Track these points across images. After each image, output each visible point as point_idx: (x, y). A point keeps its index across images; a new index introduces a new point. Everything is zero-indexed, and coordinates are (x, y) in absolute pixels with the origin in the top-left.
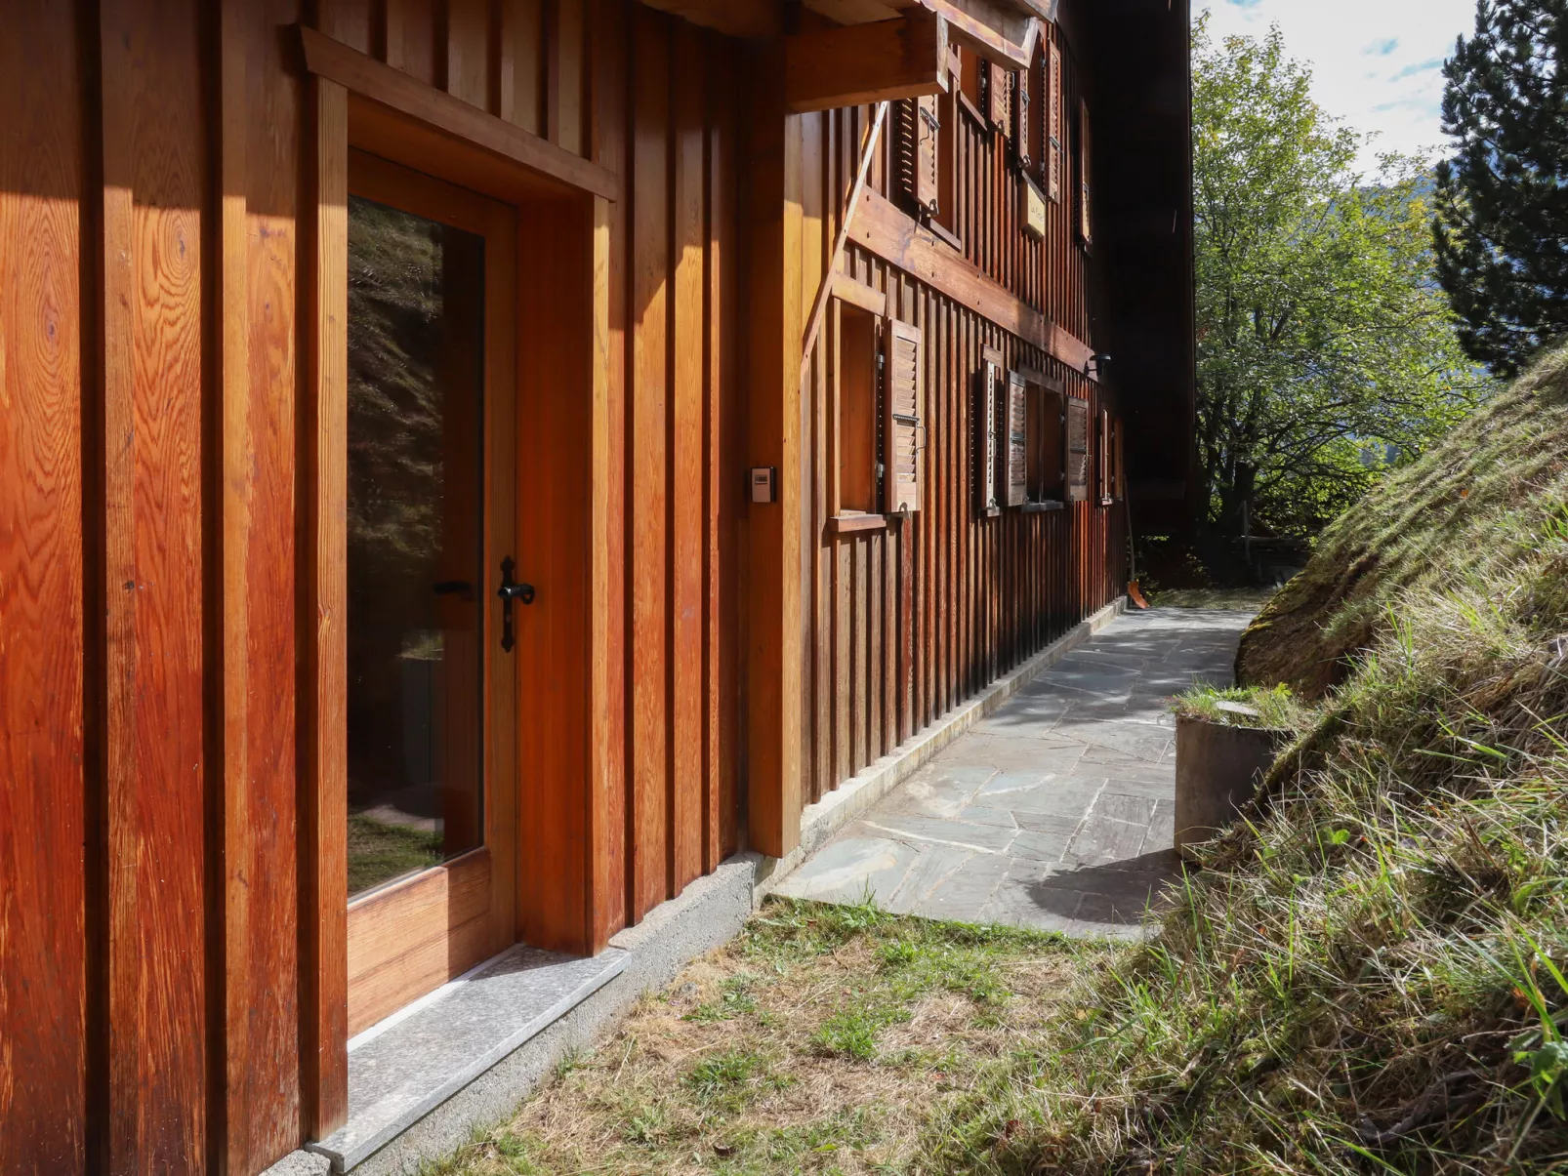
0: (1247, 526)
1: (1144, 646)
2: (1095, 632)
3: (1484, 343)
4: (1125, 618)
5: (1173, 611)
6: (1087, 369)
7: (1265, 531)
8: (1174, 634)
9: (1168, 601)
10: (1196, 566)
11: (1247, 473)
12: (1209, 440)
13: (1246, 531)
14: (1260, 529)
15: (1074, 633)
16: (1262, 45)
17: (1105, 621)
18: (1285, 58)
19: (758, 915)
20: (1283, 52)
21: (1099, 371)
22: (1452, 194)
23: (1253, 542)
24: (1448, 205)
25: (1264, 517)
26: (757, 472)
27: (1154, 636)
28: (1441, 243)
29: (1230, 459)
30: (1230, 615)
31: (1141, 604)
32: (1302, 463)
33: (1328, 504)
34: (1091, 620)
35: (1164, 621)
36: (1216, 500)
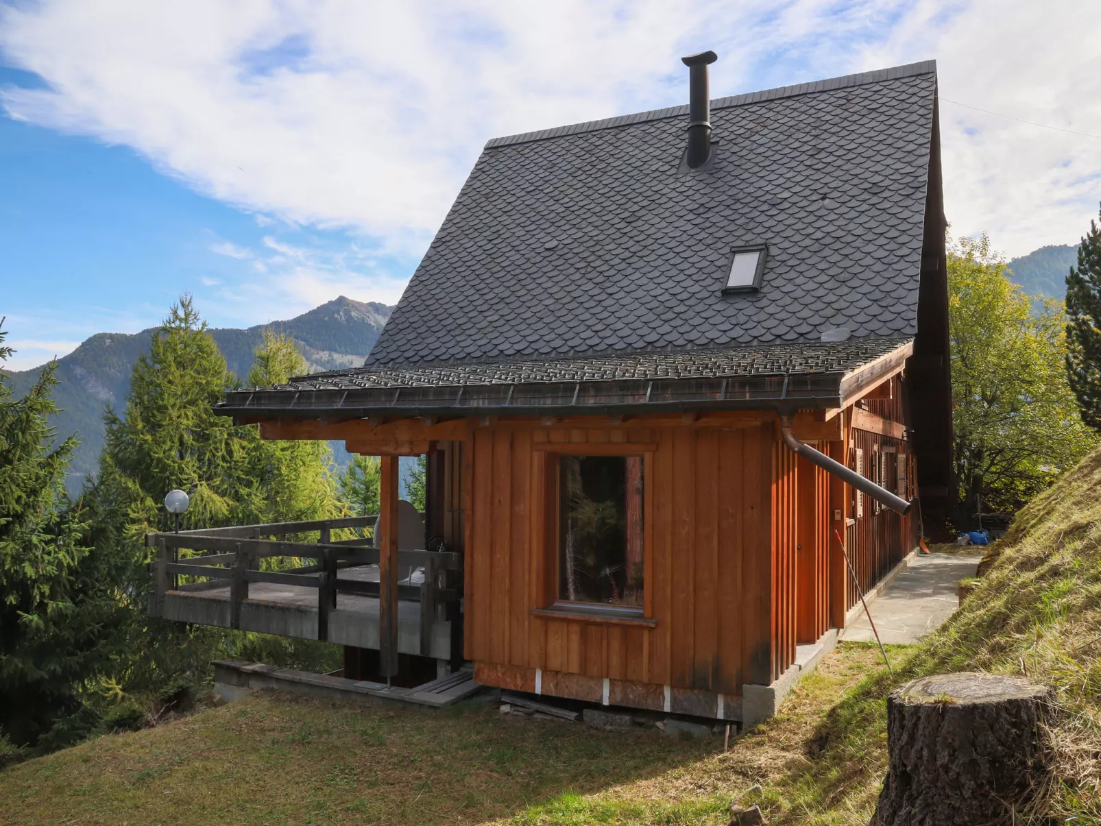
0: (979, 506)
1: (932, 571)
2: (909, 565)
3: (1092, 417)
4: (920, 558)
5: (942, 555)
6: (903, 437)
7: (991, 510)
8: (946, 566)
9: (939, 550)
10: (951, 529)
11: (978, 479)
12: (958, 459)
13: (979, 510)
14: (987, 509)
15: (901, 565)
16: (978, 241)
17: (912, 559)
18: (991, 250)
19: (837, 645)
20: (990, 247)
21: (908, 437)
22: (1073, 342)
23: (983, 517)
24: (1072, 347)
25: (988, 501)
26: (836, 511)
27: (936, 566)
28: (1069, 365)
29: (969, 470)
30: (972, 557)
31: (927, 551)
32: (1008, 471)
33: (1025, 493)
34: (906, 559)
35: (940, 560)
36: (962, 494)
